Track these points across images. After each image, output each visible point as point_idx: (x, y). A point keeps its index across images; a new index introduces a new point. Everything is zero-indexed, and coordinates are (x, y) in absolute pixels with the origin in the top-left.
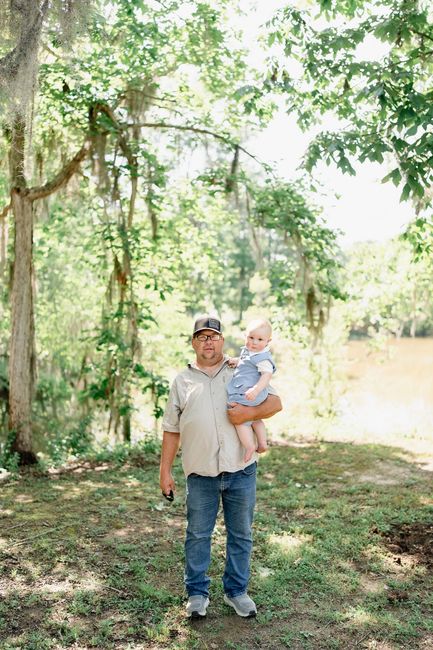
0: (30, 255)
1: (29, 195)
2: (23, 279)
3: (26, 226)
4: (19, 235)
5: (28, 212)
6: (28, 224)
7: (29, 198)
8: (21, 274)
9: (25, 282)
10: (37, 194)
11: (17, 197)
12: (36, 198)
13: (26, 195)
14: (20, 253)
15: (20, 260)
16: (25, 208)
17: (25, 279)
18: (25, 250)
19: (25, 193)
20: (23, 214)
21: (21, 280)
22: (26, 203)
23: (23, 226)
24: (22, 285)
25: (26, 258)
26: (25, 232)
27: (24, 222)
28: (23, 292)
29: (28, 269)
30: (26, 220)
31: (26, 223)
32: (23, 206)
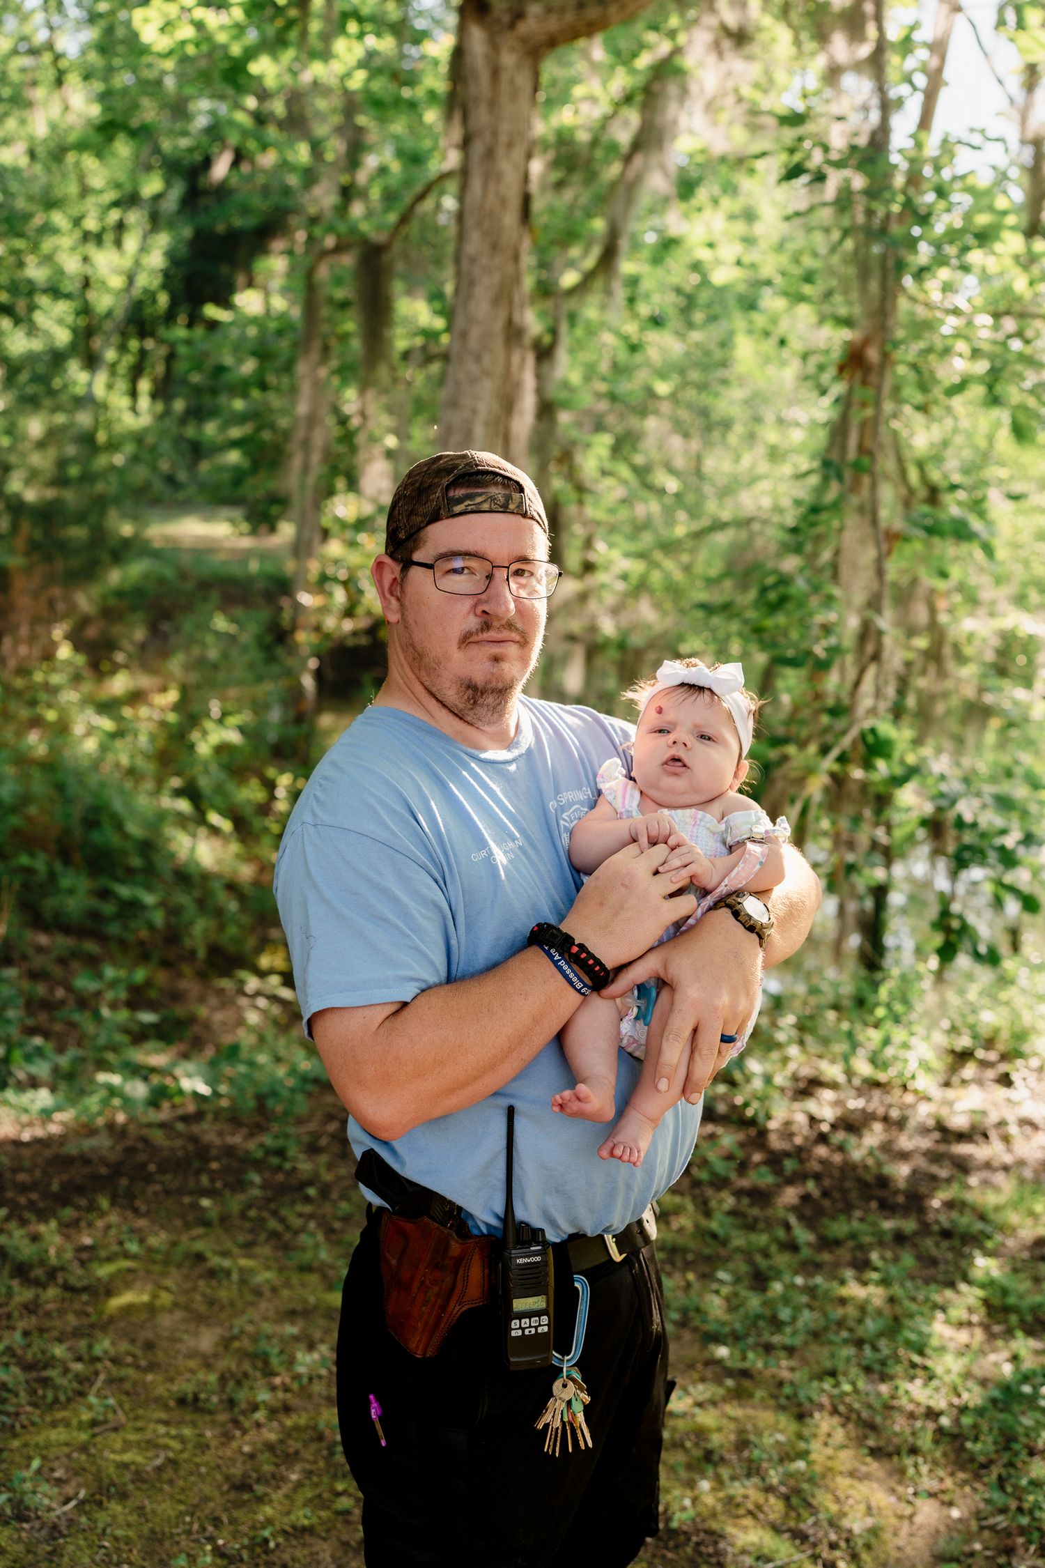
0: (510, 268)
1: (523, 28)
2: (478, 359)
3: (501, 152)
4: (476, 183)
5: (514, 94)
6: (510, 145)
7: (524, 40)
8: (473, 342)
9: (487, 373)
10: (553, 24)
11: (477, 35)
12: (552, 42)
13: (512, 26)
14: (473, 260)
15: (472, 283)
16: (504, 78)
17: (487, 359)
18: (495, 247)
19: (506, 18)
20: (493, 103)
21: (471, 366)
22: (508, 59)
23: (490, 154)
24: (474, 381)
25: (496, 278)
26: (499, 177)
27: (495, 134)
28: (474, 412)
29: (499, 325)
30: (505, 127)
31: (503, 138)
32: (495, 72)
